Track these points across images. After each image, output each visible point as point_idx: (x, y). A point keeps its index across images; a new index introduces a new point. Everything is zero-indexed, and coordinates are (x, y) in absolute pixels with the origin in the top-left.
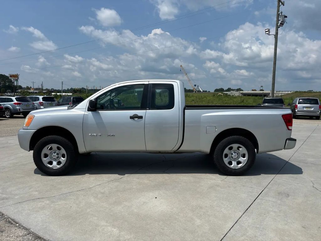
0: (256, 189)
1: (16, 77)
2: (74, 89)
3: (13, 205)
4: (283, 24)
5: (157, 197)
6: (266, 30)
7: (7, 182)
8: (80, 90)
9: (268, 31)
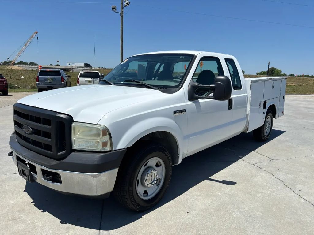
9: (114, 8)
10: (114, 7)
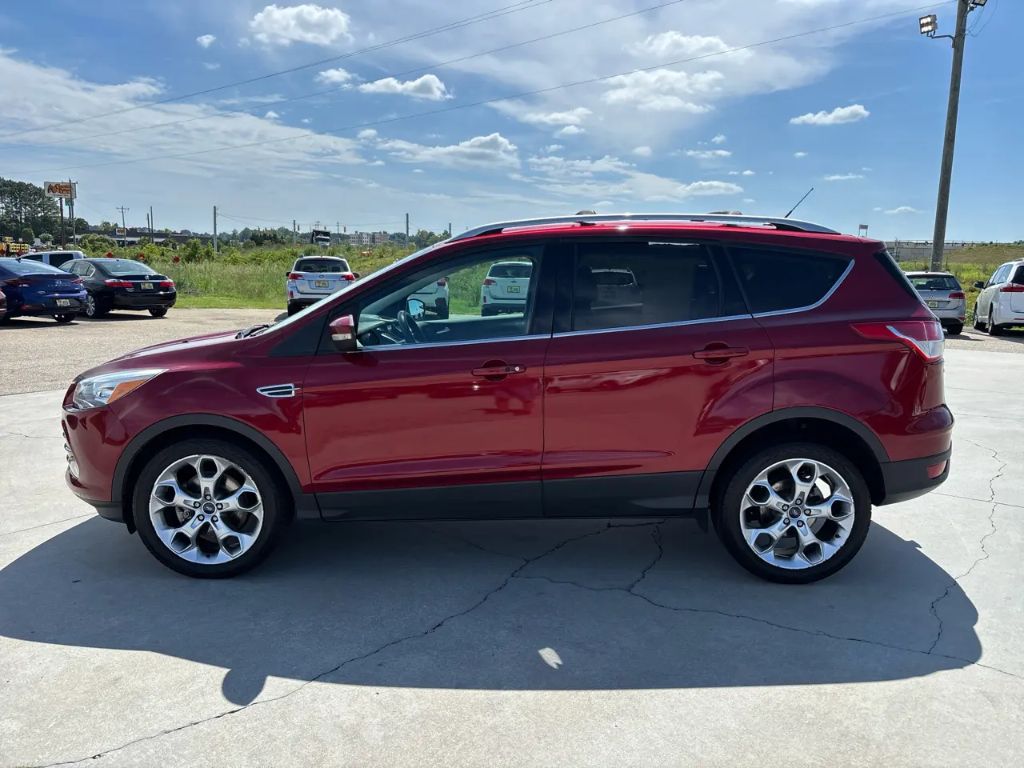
1: (67, 190)
2: (255, 231)
6: (924, 21)
8: (275, 235)
9: (928, 24)
10: (929, 20)
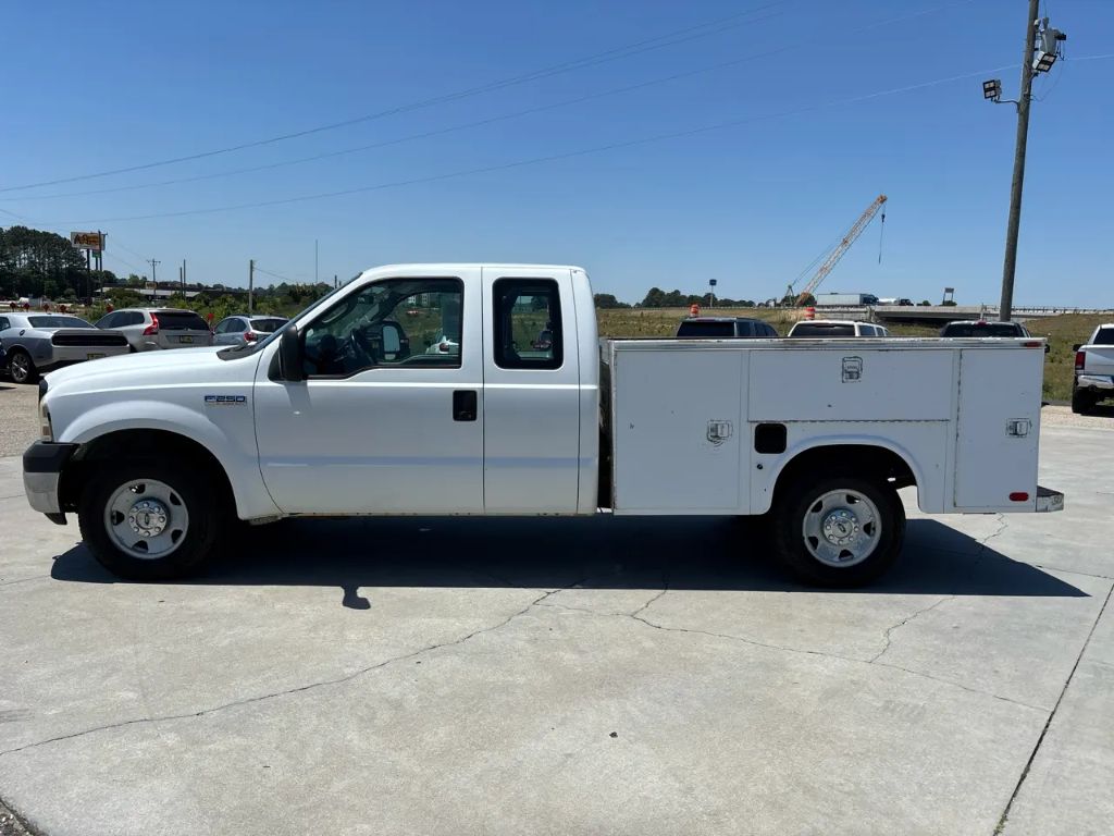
0: (1024, 708)
1: (96, 241)
2: (293, 286)
3: (32, 750)
4: (1050, 64)
5: (616, 731)
6: (987, 86)
7: (21, 643)
8: (314, 292)
9: (992, 89)
10: (992, 85)
